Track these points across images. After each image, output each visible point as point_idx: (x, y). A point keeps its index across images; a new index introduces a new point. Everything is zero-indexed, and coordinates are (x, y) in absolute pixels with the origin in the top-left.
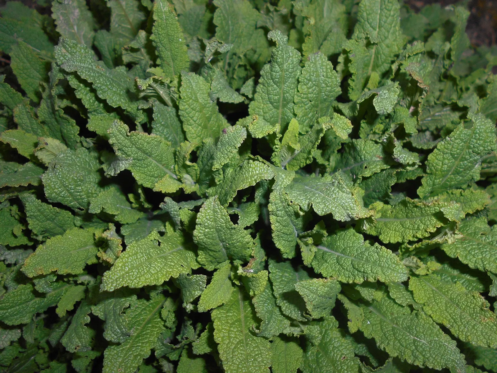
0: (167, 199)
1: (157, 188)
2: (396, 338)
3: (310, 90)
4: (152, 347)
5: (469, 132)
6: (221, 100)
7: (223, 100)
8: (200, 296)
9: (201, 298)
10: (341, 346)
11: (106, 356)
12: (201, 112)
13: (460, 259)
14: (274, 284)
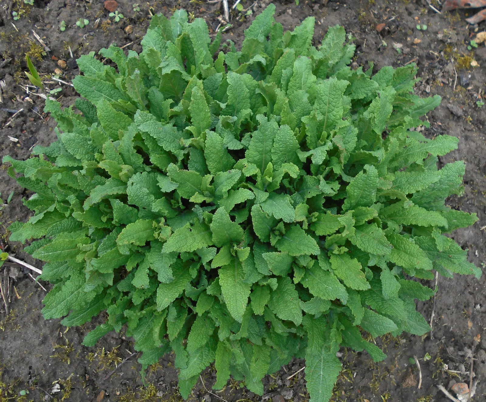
0: (196, 206)
1: (192, 200)
2: (318, 287)
3: (281, 146)
4: (184, 289)
5: (366, 176)
6: (229, 148)
7: (231, 148)
8: (212, 260)
9: (213, 260)
10: (292, 293)
11: (158, 292)
12: (217, 154)
13: (357, 246)
14: (255, 256)
